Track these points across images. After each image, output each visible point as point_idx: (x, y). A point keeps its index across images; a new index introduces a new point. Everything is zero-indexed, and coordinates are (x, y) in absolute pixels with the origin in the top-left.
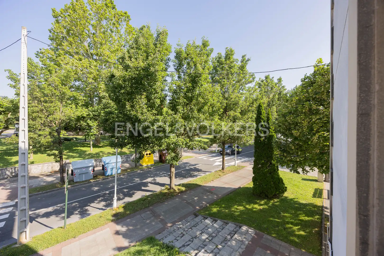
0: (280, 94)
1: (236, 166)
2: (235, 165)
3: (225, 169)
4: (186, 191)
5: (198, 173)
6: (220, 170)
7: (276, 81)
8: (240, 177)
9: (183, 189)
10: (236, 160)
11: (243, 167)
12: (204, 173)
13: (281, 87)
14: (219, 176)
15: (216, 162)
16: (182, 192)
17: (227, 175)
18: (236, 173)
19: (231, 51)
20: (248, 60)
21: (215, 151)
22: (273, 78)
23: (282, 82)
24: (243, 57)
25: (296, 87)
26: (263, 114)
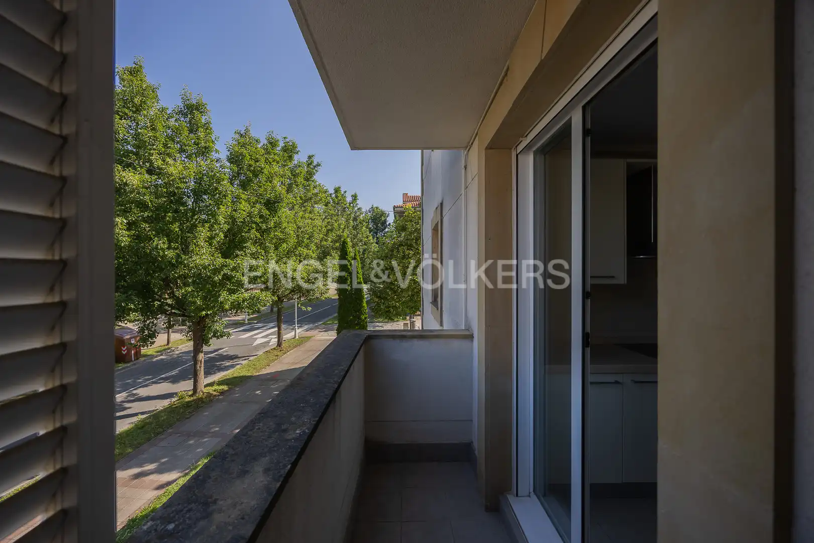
0: (355, 219)
1: (297, 337)
2: (295, 337)
3: (283, 345)
4: (230, 389)
5: (232, 361)
6: (275, 349)
7: (349, 199)
8: (310, 351)
9: (225, 388)
10: (297, 328)
11: (309, 338)
12: (245, 360)
13: (356, 208)
14: (276, 358)
15: (256, 339)
16: (222, 393)
17: (288, 353)
18: (302, 348)
19: (294, 146)
20: (318, 165)
21: (244, 320)
22: (345, 192)
23: (358, 202)
24: (310, 157)
25: (372, 207)
26: (348, 254)
